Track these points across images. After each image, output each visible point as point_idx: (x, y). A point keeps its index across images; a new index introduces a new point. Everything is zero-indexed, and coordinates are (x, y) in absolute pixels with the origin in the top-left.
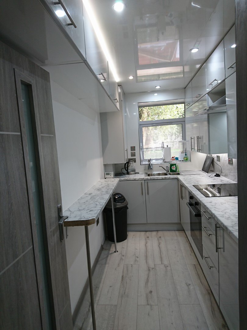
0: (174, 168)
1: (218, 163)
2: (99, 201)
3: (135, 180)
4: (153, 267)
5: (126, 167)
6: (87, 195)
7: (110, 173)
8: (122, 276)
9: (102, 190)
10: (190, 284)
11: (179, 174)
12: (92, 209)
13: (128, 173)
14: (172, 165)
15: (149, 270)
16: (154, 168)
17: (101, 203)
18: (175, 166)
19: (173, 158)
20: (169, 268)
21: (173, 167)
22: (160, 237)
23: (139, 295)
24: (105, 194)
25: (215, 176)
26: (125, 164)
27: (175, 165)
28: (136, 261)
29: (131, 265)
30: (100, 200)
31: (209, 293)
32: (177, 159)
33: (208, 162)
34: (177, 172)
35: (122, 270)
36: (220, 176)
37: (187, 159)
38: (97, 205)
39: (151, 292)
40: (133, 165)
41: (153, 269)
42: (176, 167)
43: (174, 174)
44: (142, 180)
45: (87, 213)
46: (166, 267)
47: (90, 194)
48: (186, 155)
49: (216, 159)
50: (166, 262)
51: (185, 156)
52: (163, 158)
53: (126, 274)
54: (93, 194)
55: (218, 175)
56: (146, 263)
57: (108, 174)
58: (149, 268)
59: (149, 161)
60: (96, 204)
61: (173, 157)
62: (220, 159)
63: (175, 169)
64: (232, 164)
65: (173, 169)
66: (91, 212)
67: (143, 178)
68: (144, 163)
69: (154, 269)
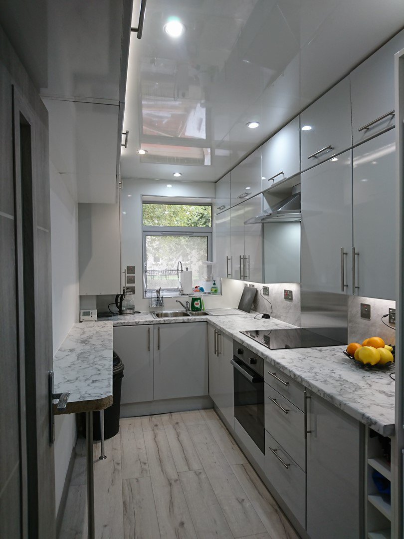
0: (198, 304)
1: (266, 297)
2: (99, 362)
3: (137, 324)
4: (176, 477)
5: (119, 301)
6: (67, 353)
7: (91, 311)
8: (124, 503)
9: (92, 343)
10: (243, 500)
11: (206, 314)
12: (94, 378)
13: (121, 313)
14: (194, 300)
15: (170, 484)
16: (166, 303)
17: (106, 367)
18: (199, 302)
19: (196, 289)
20: (203, 476)
21: (196, 302)
22: (177, 423)
23: (162, 533)
24: (103, 350)
25: (263, 317)
26: (118, 296)
27: (200, 299)
28: (142, 470)
29: (137, 479)
30: (100, 360)
31: (276, 511)
32: (202, 290)
33: (248, 297)
34: (202, 311)
35: (121, 492)
36: (270, 318)
37: (215, 290)
38: (99, 370)
39: (182, 524)
40: (130, 299)
41: (176, 481)
42: (201, 302)
43: (198, 315)
44: (150, 323)
45: (89, 385)
46: (198, 474)
47: (71, 350)
48: (214, 284)
49: (261, 292)
50: (196, 466)
51: (213, 286)
52: (180, 287)
53: (130, 497)
54: (78, 351)
55: (266, 316)
56: (161, 473)
57: (87, 314)
58: (168, 480)
59: (158, 292)
60: (97, 368)
61: (196, 287)
62: (268, 292)
63: (198, 306)
64: (291, 299)
65: (195, 307)
66: (96, 384)
67: (152, 321)
68: (148, 295)
69: (178, 482)
